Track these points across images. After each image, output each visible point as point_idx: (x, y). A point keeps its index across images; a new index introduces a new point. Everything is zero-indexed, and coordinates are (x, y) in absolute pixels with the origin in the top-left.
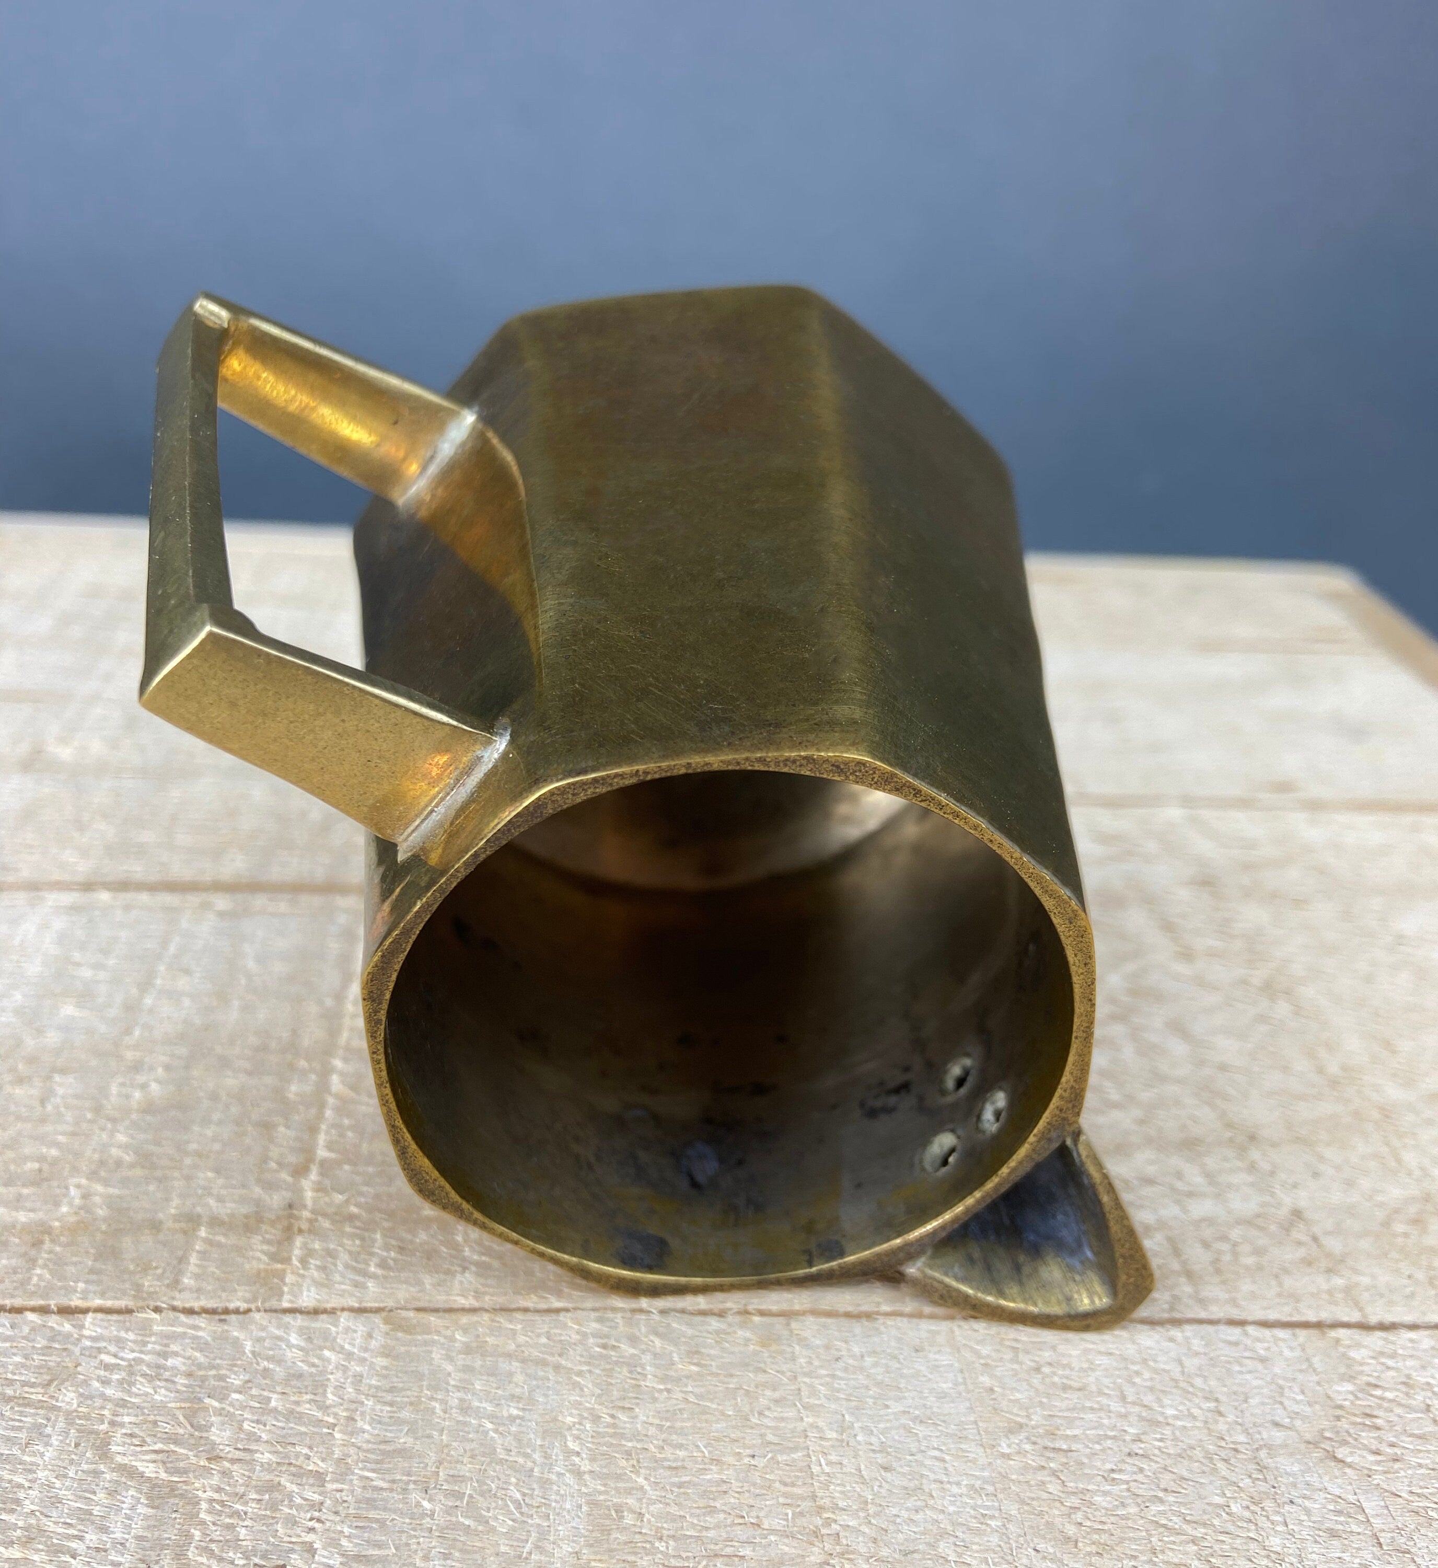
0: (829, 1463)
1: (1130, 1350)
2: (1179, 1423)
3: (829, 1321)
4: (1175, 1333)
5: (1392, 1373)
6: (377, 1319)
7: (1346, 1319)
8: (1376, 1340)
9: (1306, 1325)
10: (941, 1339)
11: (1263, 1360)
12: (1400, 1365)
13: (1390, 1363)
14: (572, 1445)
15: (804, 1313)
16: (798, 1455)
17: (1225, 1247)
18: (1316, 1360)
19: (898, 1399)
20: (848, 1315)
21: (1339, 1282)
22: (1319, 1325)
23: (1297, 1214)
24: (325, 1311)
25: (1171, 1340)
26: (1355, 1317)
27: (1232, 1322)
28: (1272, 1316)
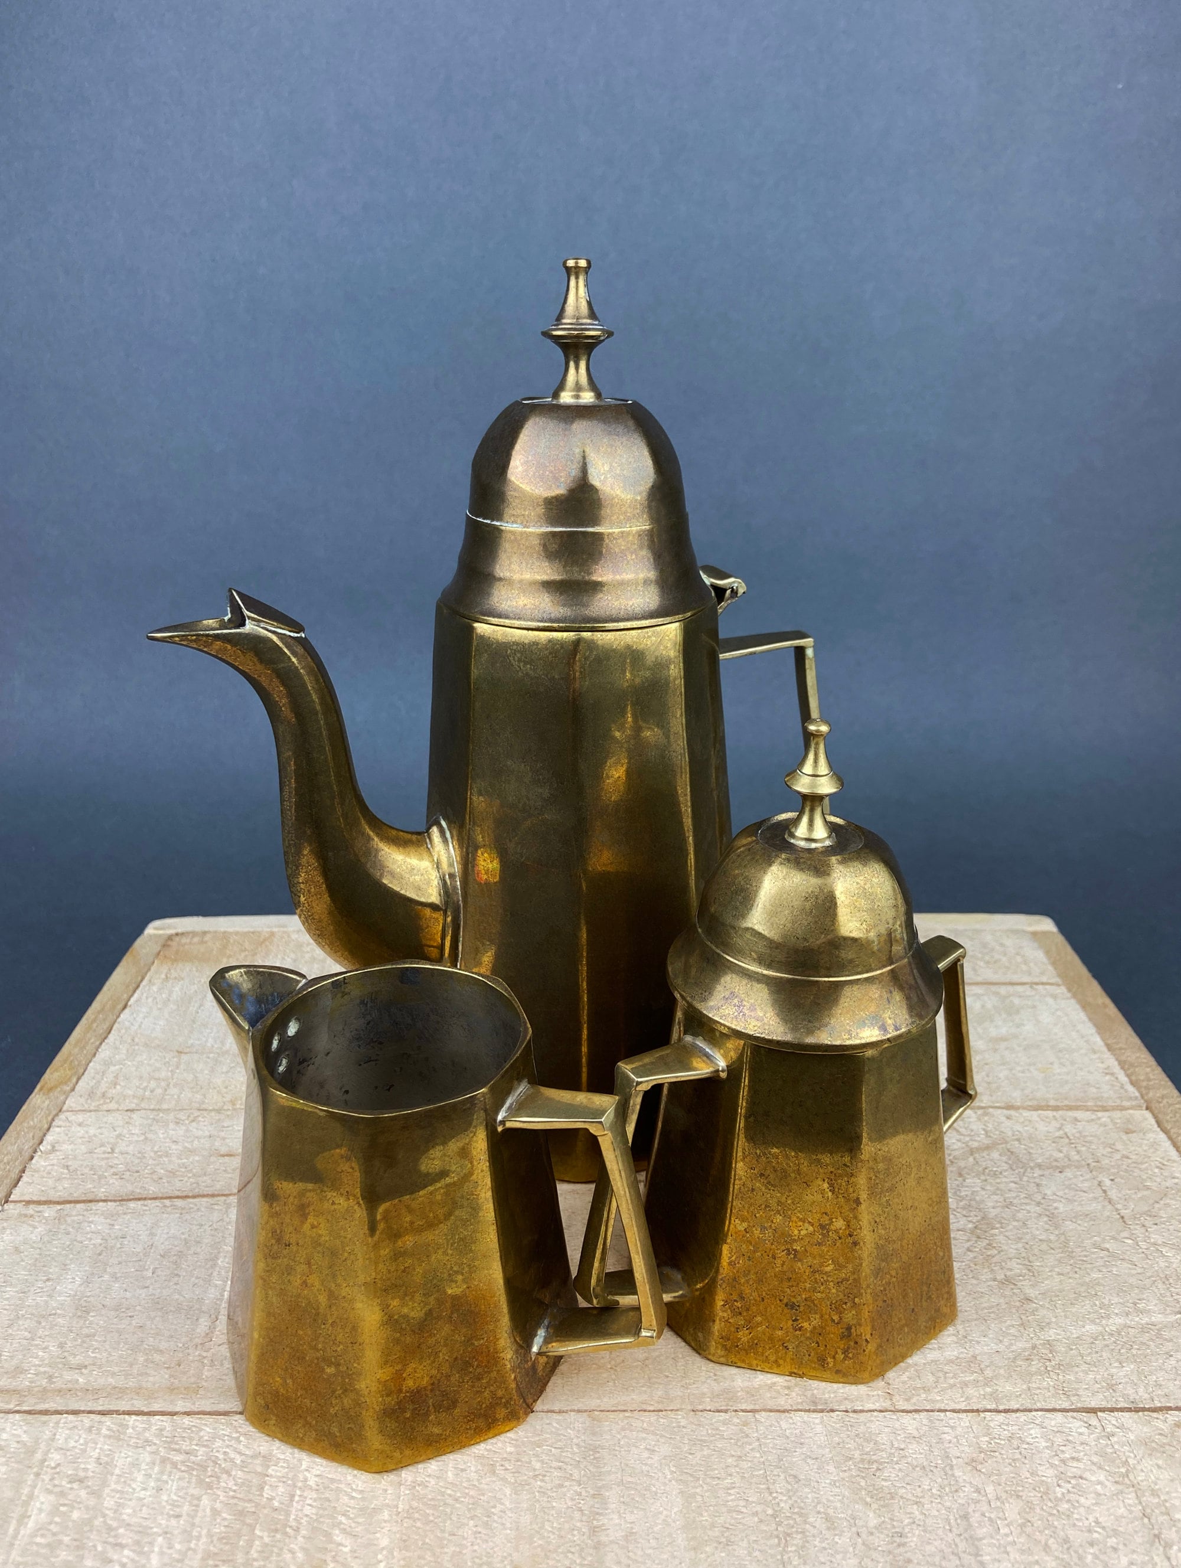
0: (774, 1475)
1: (897, 1425)
2: (914, 1456)
3: (772, 1414)
4: (916, 1416)
5: (1006, 1432)
6: (585, 1414)
7: (989, 1407)
8: (1001, 1417)
9: (972, 1411)
10: (817, 1421)
11: (952, 1427)
12: (1010, 1428)
13: (1005, 1427)
14: (673, 1469)
15: (761, 1411)
16: (761, 1472)
17: (941, 1374)
18: (974, 1427)
19: (801, 1448)
20: (778, 1411)
21: (988, 1390)
22: (978, 1411)
23: (975, 1357)
24: (563, 1412)
25: (914, 1419)
26: (993, 1406)
27: (940, 1411)
28: (958, 1407)
